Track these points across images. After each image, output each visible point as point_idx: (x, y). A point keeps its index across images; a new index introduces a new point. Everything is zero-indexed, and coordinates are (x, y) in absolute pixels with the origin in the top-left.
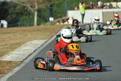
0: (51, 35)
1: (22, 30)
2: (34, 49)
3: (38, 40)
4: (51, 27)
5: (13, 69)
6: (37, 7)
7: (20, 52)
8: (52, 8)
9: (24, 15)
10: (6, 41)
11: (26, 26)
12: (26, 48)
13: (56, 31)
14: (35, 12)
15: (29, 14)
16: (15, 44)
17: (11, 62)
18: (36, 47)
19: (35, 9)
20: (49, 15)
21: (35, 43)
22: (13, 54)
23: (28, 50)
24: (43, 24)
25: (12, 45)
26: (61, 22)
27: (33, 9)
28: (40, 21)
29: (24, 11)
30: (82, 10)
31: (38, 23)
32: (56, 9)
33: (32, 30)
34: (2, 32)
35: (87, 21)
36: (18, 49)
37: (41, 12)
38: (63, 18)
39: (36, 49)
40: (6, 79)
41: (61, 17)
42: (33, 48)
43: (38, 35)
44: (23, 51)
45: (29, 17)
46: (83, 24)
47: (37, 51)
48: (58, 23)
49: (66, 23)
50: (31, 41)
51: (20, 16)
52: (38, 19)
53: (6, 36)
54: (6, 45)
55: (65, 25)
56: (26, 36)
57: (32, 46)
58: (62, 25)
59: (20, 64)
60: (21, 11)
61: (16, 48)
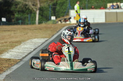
0: (52, 34)
1: (23, 29)
2: (34, 48)
3: (39, 39)
4: (53, 26)
5: (12, 67)
7: (20, 50)
8: (54, 7)
9: (25, 13)
10: (6, 39)
11: (27, 24)
12: (26, 46)
13: (57, 30)
14: (37, 10)
16: (15, 42)
17: (10, 59)
18: (36, 45)
19: (36, 7)
20: (52, 14)
21: (35, 42)
22: (13, 52)
23: (27, 48)
24: (45, 23)
25: (11, 43)
26: (63, 21)
27: (34, 7)
28: (41, 20)
29: (25, 9)
31: (40, 21)
33: (33, 29)
34: (2, 30)
36: (17, 47)
38: (65, 17)
39: (36, 47)
40: (5, 77)
41: (63, 16)
42: (33, 46)
43: (39, 34)
44: (23, 49)
45: (31, 16)
47: (36, 49)
48: (60, 22)
49: (68, 22)
50: (31, 40)
51: (22, 14)
52: (40, 18)
53: (7, 33)
54: (6, 42)
55: (67, 24)
56: (27, 34)
57: (33, 44)
58: (64, 24)
59: (19, 62)
60: (22, 9)
61: (16, 46)
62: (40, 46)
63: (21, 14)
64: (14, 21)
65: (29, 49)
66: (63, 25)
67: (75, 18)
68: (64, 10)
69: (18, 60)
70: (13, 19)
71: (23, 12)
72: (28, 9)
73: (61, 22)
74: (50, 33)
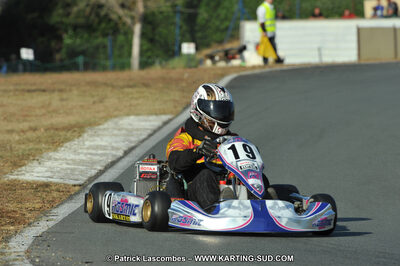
0: (185, 100)
1: (89, 83)
2: (124, 146)
3: (141, 117)
4: (186, 76)
5: (55, 211)
7: (79, 153)
8: (191, 11)
9: (98, 33)
10: (34, 118)
11: (104, 69)
12: (99, 142)
14: (134, 24)
16: (63, 129)
17: (47, 185)
18: (133, 139)
19: (133, 13)
20: (182, 36)
21: (130, 127)
22: (56, 160)
23: (104, 148)
24: (160, 63)
25: (52, 131)
26: (221, 59)
27: (126, 11)
28: (149, 54)
29: (97, 20)
31: (145, 59)
33: (121, 84)
34: (22, 87)
36: (72, 143)
38: (228, 46)
39: (133, 145)
40: (31, 242)
41: (221, 42)
42: (123, 141)
43: (140, 101)
44: (90, 151)
45: (115, 41)
47: (134, 152)
48: (209, 62)
49: (236, 62)
50: (116, 120)
51: (86, 36)
52: (145, 47)
53: (37, 100)
54: (34, 129)
56: (101, 101)
57: (120, 135)
58: (223, 69)
59: (77, 193)
60: (87, 18)
61: (67, 140)
62: (146, 139)
63: (82, 37)
64: (61, 60)
65: (108, 152)
66: (220, 72)
67: (257, 46)
68: (222, 21)
69: (75, 186)
70: (59, 51)
71: (90, 28)
72: (107, 19)
73: (214, 62)
74: (177, 98)
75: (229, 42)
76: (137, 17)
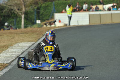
0: (38, 37)
1: (9, 33)
2: (21, 52)
3: (25, 43)
4: (38, 30)
5: (1, 72)
6: (24, 10)
7: (7, 54)
8: (39, 10)
9: (11, 18)
12: (13, 50)
13: (43, 34)
14: (22, 14)
15: (16, 17)
16: (2, 47)
18: (23, 49)
19: (22, 12)
20: (36, 18)
21: (22, 46)
22: (0, 56)
23: (15, 52)
24: (30, 26)
26: (48, 25)
27: (20, 11)
28: (27, 24)
29: (11, 14)
30: (69, 12)
31: (25, 25)
32: (43, 12)
33: (19, 33)
35: (73, 23)
36: (5, 51)
37: (28, 15)
38: (50, 21)
39: (23, 51)
41: (48, 20)
42: (21, 50)
43: (25, 38)
44: (11, 53)
45: (16, 20)
46: (69, 27)
47: (24, 53)
48: (45, 26)
49: (53, 26)
50: (18, 44)
51: (7, 18)
52: (25, 22)
55: (52, 27)
56: (13, 38)
57: (19, 48)
59: (7, 66)
60: (8, 13)
61: (3, 50)
62: (27, 49)
65: (16, 53)
66: (49, 29)
67: (59, 21)
69: (7, 64)
71: (9, 16)
72: (14, 13)
73: (46, 26)
74: (36, 37)
75: (51, 19)
76: (23, 13)
